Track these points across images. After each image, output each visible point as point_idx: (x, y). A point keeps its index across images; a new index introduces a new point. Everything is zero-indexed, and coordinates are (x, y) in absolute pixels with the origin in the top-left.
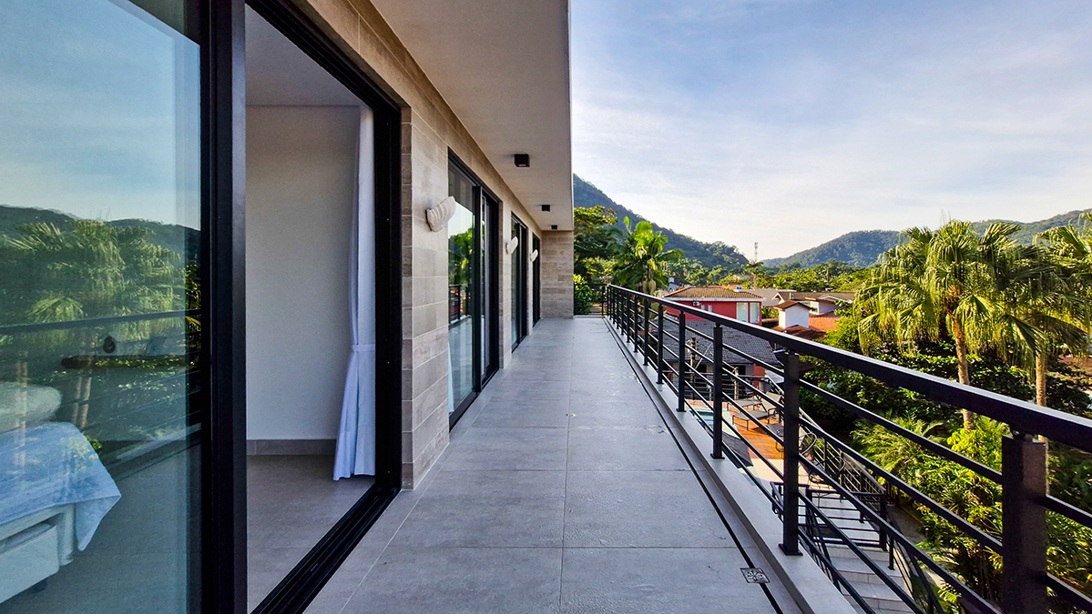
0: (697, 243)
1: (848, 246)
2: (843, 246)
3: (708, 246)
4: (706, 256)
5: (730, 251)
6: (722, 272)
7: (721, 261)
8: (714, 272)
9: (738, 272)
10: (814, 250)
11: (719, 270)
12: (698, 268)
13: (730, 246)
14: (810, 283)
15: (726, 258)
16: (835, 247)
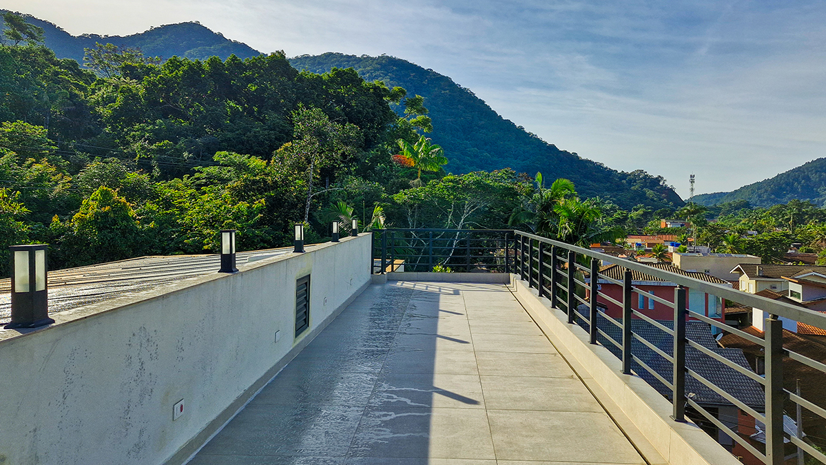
0: (610, 171)
1: (814, 177)
2: (807, 178)
3: (624, 175)
4: (622, 190)
5: (655, 183)
6: (645, 214)
7: (641, 197)
8: (634, 214)
9: (666, 215)
10: (767, 182)
11: (640, 212)
12: (613, 209)
13: (655, 176)
14: (773, 239)
15: (649, 193)
16: (796, 179)
